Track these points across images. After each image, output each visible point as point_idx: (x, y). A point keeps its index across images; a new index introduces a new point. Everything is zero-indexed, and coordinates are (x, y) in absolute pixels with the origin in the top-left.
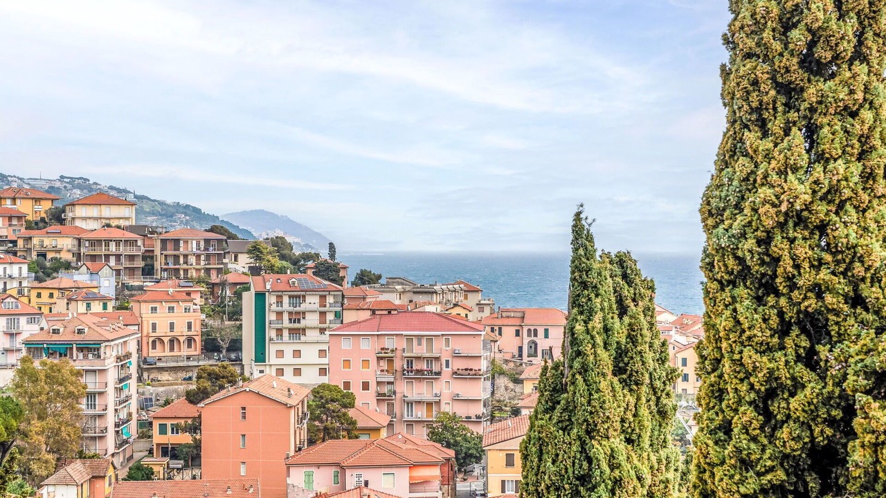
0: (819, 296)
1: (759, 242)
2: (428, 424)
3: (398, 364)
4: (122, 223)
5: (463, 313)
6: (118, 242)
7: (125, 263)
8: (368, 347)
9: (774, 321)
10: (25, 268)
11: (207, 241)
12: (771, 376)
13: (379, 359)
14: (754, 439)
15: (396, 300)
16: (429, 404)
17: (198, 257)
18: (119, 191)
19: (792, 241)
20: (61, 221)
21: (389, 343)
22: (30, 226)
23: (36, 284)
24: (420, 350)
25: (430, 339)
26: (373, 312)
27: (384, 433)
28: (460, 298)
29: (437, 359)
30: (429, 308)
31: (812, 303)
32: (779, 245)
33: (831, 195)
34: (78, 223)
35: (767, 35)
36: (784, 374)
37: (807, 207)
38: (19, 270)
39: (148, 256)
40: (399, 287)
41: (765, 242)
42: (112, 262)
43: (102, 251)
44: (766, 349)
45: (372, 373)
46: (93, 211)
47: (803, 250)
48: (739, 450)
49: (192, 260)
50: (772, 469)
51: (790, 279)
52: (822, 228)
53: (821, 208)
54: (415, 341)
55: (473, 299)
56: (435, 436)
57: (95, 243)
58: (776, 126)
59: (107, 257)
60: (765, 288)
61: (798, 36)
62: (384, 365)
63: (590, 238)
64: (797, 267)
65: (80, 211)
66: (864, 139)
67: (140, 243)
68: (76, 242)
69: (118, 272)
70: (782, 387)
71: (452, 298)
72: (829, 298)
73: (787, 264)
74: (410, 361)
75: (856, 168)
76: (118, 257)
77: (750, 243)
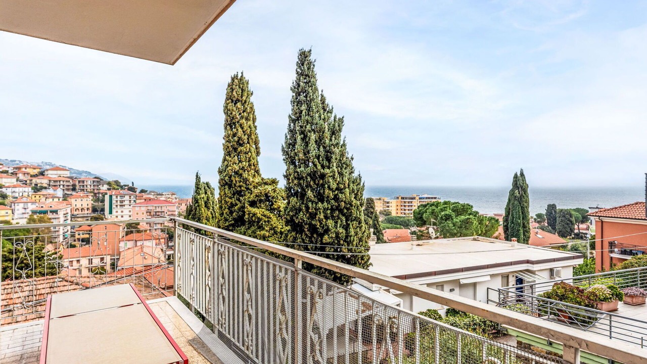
0: (241, 188)
1: (229, 178)
2: (161, 229)
3: (152, 214)
4: (65, 176)
5: (171, 200)
6: (63, 181)
7: (66, 187)
8: (144, 209)
9: (232, 192)
10: (30, 189)
11: (94, 181)
12: (231, 203)
13: (147, 212)
14: (228, 215)
15: (152, 197)
16: (161, 224)
17: (91, 185)
18: (63, 166)
19: (235, 177)
20: (43, 175)
21: (149, 208)
22: (32, 176)
23: (34, 193)
24: (159, 210)
25: (161, 207)
26: (145, 200)
27: (148, 231)
28: (170, 196)
29: (164, 212)
30: (161, 199)
31: (239, 189)
32: (233, 178)
33: (243, 168)
34: (49, 176)
35: (230, 138)
36: (234, 202)
37: (238, 171)
38: (29, 190)
39: (74, 185)
40: (153, 194)
41: (230, 177)
42: (61, 187)
43: (58, 184)
44: (231, 198)
45: (145, 216)
46: (55, 172)
47: (237, 179)
48: (225, 217)
49: (89, 186)
50: (231, 221)
51: (235, 185)
52: (241, 175)
53: (241, 171)
54: (157, 207)
55: (174, 196)
56: (162, 231)
57: (55, 181)
58: (232, 155)
59: (60, 185)
60: (230, 187)
61: (236, 138)
62: (148, 214)
63: (200, 178)
64: (236, 182)
65: (50, 172)
66: (249, 158)
67: (71, 181)
68: (49, 181)
69: (63, 190)
70: (234, 205)
71: (168, 196)
72: (242, 188)
73: (234, 182)
74: (156, 212)
75: (247, 164)
76: (63, 186)
77: (227, 178)
